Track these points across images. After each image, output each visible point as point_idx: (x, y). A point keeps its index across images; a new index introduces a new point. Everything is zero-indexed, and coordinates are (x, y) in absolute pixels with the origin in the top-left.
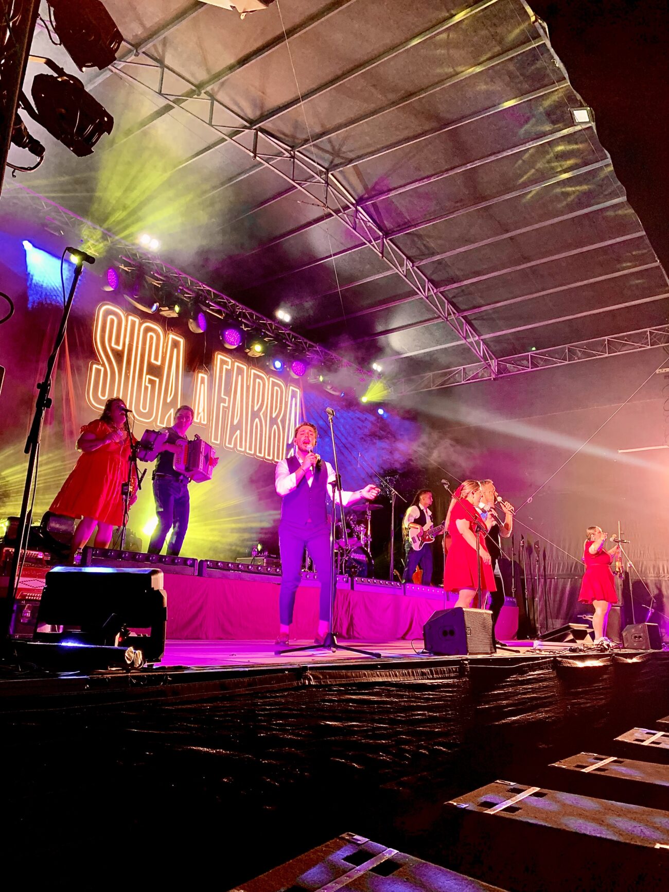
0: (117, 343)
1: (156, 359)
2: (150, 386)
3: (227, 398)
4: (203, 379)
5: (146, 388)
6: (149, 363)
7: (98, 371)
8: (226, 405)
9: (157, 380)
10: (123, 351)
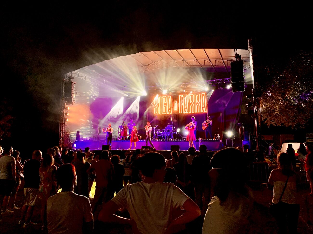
0: (158, 102)
1: (165, 102)
2: (165, 107)
3: (182, 103)
4: (176, 102)
5: (164, 108)
6: (164, 103)
7: (155, 108)
8: (182, 105)
9: (166, 106)
10: (159, 104)
